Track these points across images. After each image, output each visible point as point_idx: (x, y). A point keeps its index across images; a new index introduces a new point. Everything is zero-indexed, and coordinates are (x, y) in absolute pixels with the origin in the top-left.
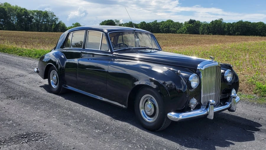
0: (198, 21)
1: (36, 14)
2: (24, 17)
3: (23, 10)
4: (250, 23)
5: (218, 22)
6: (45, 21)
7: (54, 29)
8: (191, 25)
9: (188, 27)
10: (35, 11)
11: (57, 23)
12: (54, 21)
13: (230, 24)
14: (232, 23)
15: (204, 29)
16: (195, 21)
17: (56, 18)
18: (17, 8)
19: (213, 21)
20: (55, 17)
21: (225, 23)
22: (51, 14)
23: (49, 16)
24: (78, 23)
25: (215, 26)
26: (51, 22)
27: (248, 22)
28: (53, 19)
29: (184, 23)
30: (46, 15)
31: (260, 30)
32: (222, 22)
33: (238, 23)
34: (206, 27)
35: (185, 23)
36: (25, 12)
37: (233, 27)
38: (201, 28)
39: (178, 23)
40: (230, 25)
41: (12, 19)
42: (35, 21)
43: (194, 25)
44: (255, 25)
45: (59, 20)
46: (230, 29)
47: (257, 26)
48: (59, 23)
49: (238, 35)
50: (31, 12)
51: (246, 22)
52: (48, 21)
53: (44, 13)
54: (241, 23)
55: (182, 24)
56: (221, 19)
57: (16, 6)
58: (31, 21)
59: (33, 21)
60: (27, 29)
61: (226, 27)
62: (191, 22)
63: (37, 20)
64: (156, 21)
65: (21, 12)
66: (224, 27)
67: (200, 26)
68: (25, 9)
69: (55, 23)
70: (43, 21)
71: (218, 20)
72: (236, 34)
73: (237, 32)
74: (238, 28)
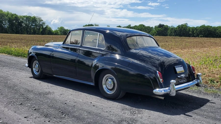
0: (166, 25)
1: (25, 19)
2: (15, 21)
3: (13, 15)
4: (212, 27)
5: (184, 27)
6: (34, 25)
7: (42, 32)
8: (160, 29)
9: (158, 30)
10: (24, 16)
11: (45, 27)
12: (42, 25)
13: (194, 28)
14: (195, 27)
15: (172, 32)
16: (163, 25)
17: (43, 23)
18: (8, 13)
19: (179, 26)
20: (42, 21)
21: (190, 27)
22: (39, 19)
23: (37, 21)
24: (62, 27)
25: (181, 29)
26: (39, 26)
27: (209, 26)
28: (41, 23)
29: (154, 27)
30: (34, 20)
31: (220, 33)
32: (187, 26)
33: (201, 27)
34: (173, 31)
35: (156, 27)
36: (15, 17)
37: (197, 30)
38: (169, 32)
39: (149, 27)
40: (194, 29)
41: (4, 23)
42: (24, 25)
43: (163, 29)
44: (215, 29)
45: (46, 24)
46: (194, 32)
47: (218, 29)
48: (47, 27)
50: (21, 17)
51: (208, 26)
52: (36, 25)
53: (33, 18)
54: (203, 27)
55: (152, 28)
56: (187, 24)
57: (8, 12)
58: (21, 25)
59: (23, 25)
60: (17, 33)
61: (191, 30)
62: (161, 26)
63: (26, 25)
64: (130, 25)
65: (12, 17)
66: (189, 30)
67: (168, 29)
68: (15, 14)
69: (43, 27)
70: (32, 25)
71: (183, 24)
72: (200, 36)
73: (200, 35)
74: (201, 31)
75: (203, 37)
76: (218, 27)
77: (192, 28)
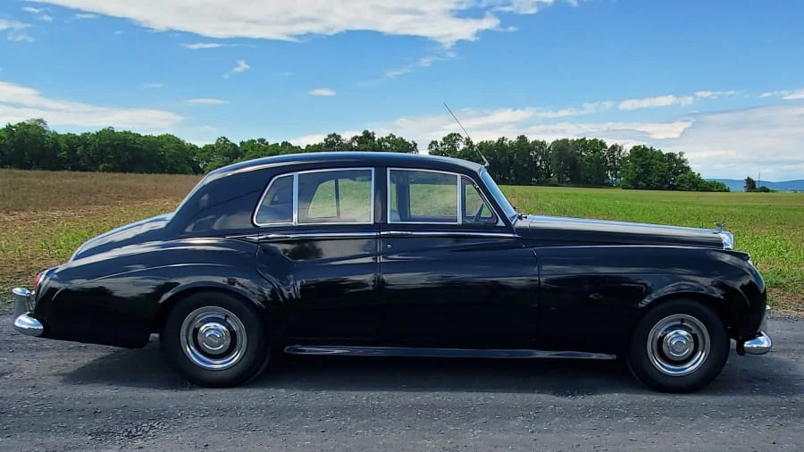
4: (138, 136)
5: (30, 131)
13: (74, 136)
14: (78, 134)
19: (9, 127)
21: (55, 133)
25: (21, 142)
27: (130, 133)
31: (170, 157)
32: (45, 131)
33: (98, 134)
37: (86, 145)
40: (74, 142)
44: (153, 143)
46: (78, 153)
47: (161, 146)
49: (106, 170)
51: (125, 132)
54: (108, 134)
56: (41, 121)
61: (63, 145)
66: (57, 146)
71: (27, 123)
72: (101, 167)
73: (102, 162)
74: (102, 151)
75: (114, 170)
76: (159, 137)
77: (65, 136)
